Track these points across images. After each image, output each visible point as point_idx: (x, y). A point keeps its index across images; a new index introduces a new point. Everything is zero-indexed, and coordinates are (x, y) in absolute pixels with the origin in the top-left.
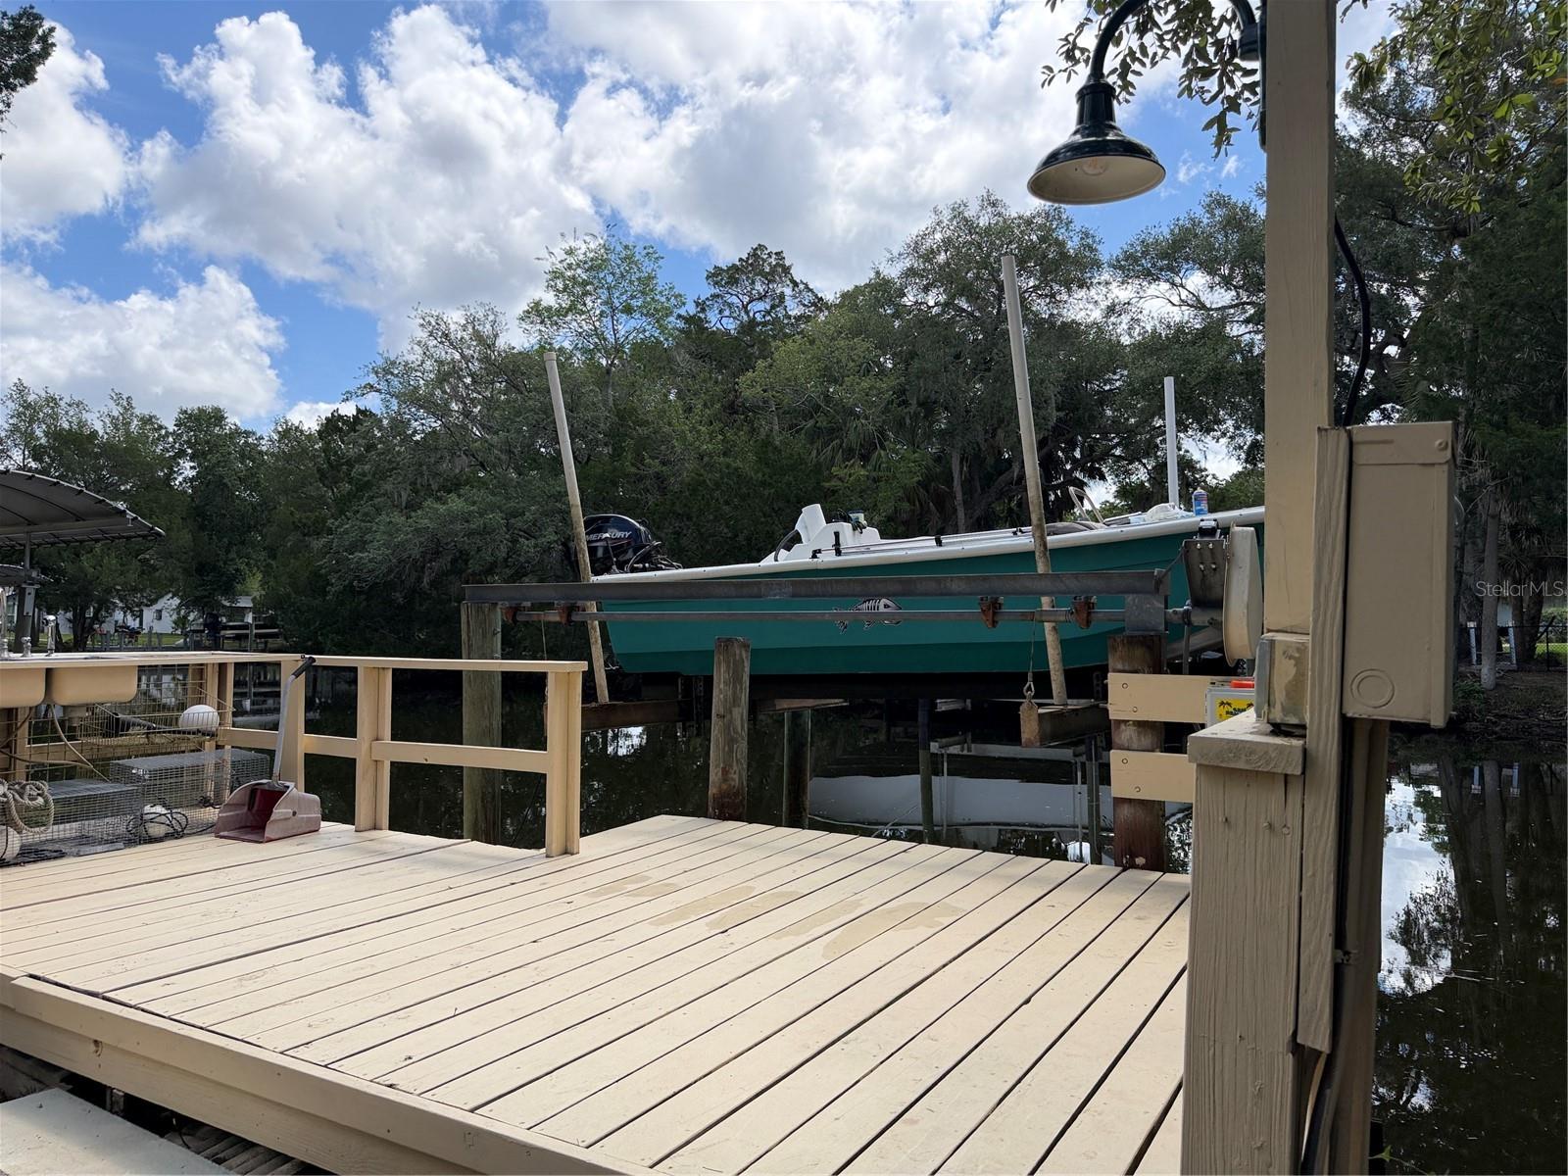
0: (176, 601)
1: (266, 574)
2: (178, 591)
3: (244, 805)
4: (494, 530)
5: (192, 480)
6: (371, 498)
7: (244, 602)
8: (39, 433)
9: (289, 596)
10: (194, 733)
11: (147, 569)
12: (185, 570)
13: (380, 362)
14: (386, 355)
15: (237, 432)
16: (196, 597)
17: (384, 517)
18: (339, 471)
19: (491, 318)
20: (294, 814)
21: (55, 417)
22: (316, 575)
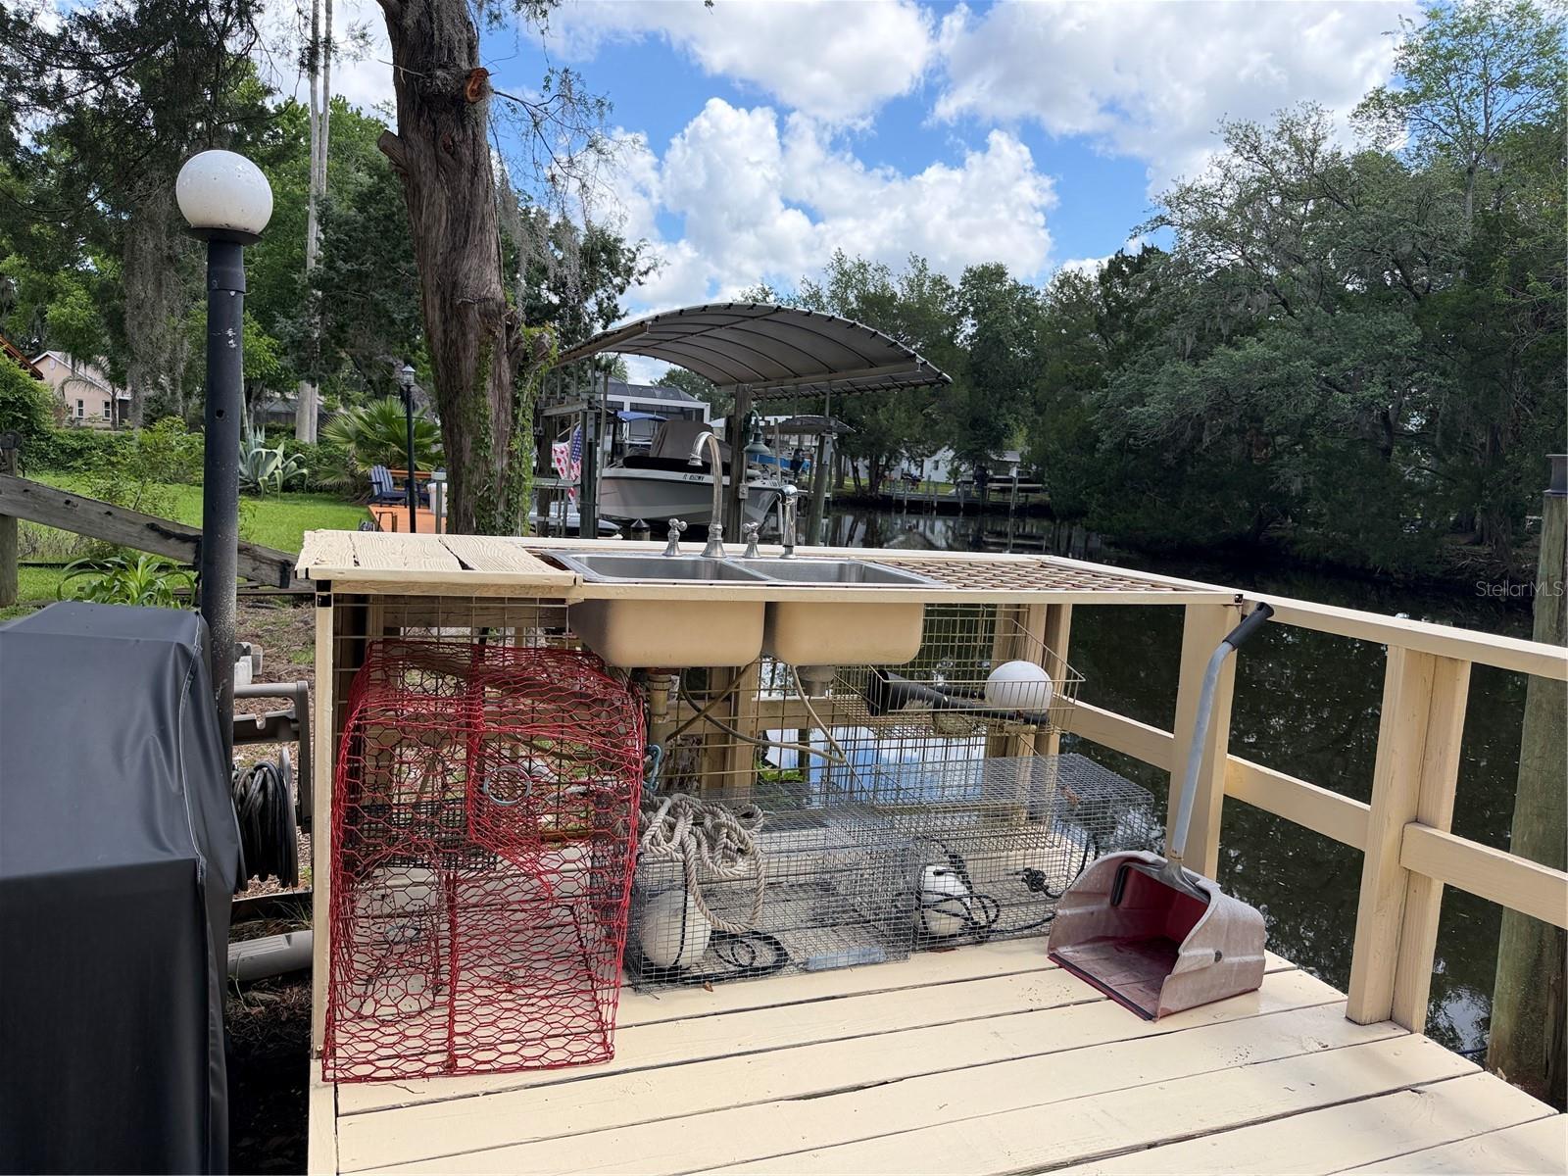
0: (951, 453)
1: (1031, 430)
2: (953, 444)
3: (1105, 894)
4: (1300, 381)
5: (972, 337)
6: (1151, 347)
7: (1011, 457)
8: (852, 298)
9: (1056, 452)
10: (1011, 718)
11: (930, 423)
12: (961, 423)
13: (1174, 190)
14: (1181, 182)
15: (1016, 288)
16: (969, 451)
17: (1168, 367)
18: (1118, 319)
19: (1314, 120)
20: (1219, 956)
21: (864, 282)
22: (1085, 430)
